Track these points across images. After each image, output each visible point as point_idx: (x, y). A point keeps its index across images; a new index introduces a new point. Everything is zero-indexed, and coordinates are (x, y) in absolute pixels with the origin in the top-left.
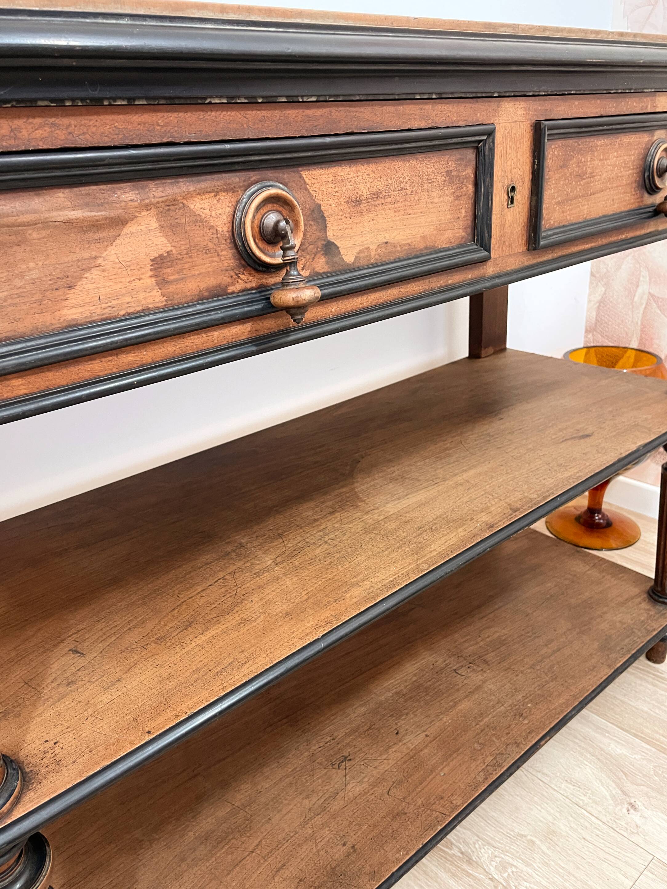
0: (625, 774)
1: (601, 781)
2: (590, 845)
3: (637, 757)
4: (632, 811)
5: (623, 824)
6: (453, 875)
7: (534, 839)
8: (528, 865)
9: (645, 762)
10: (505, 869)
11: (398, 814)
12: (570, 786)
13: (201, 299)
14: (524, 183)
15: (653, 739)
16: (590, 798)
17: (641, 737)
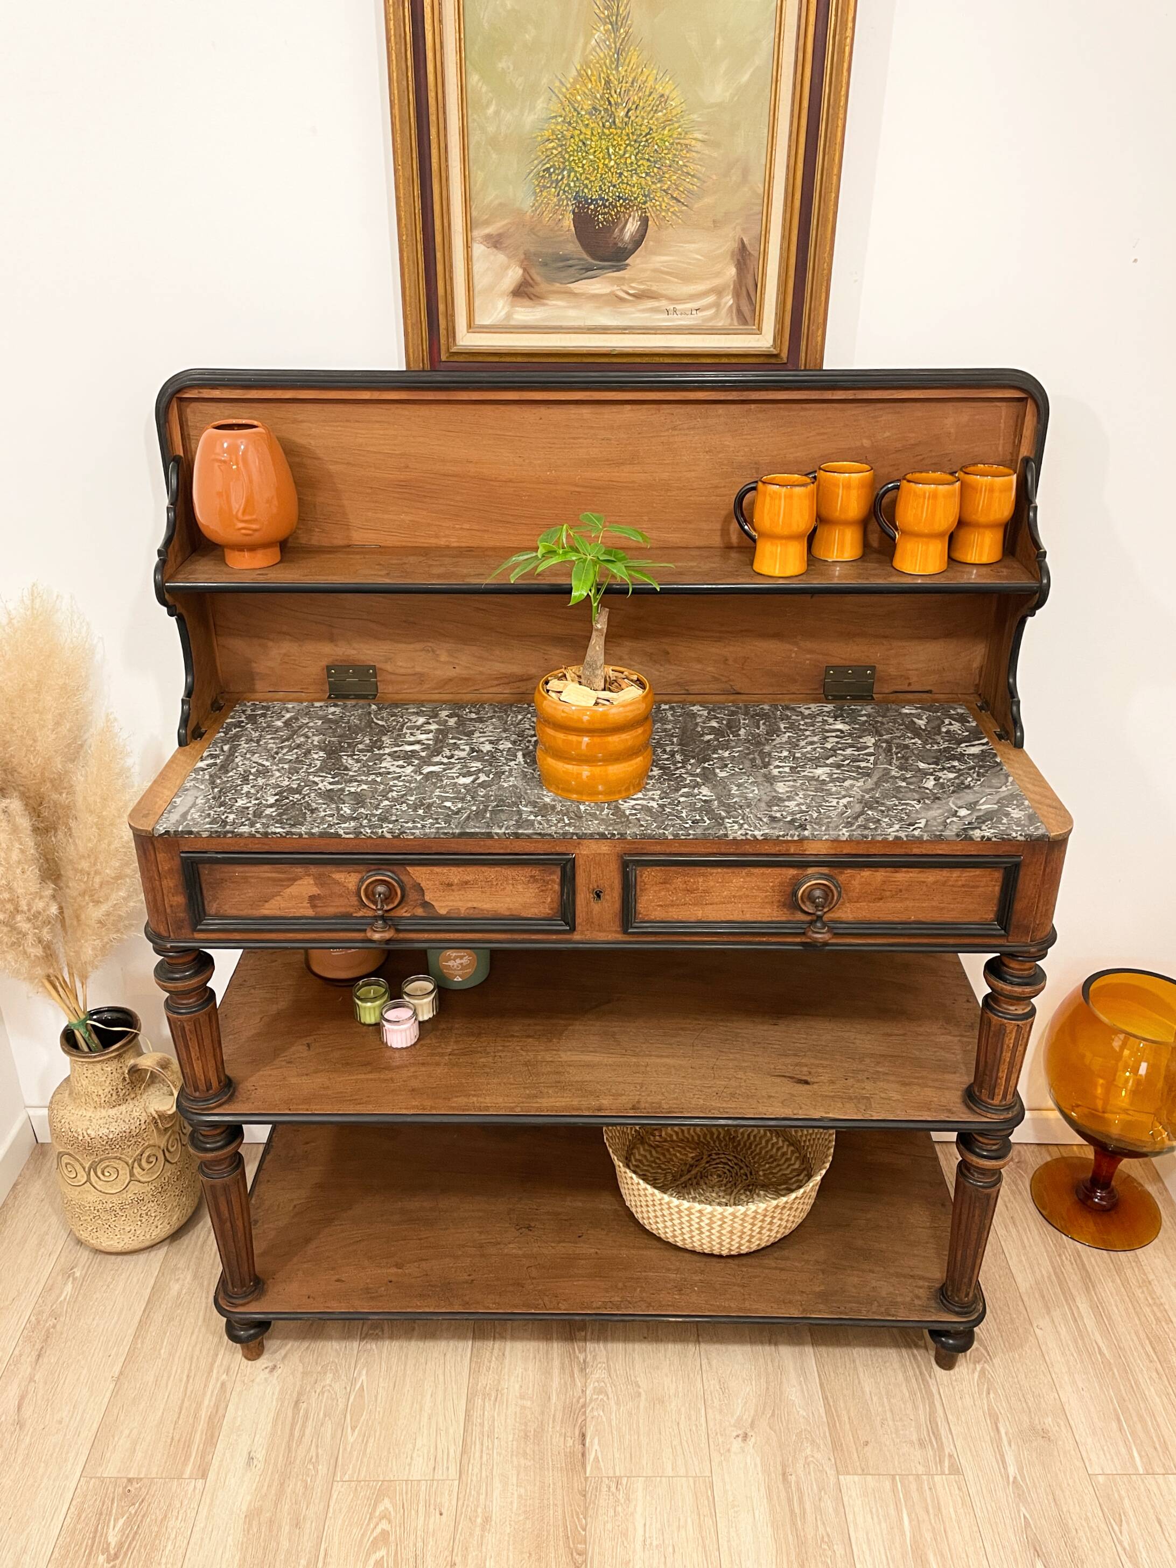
0: (773, 1415)
1: (746, 1403)
2: (676, 1431)
3: (801, 1412)
4: (740, 1439)
5: (720, 1440)
6: (562, 1367)
7: (643, 1394)
8: (618, 1403)
9: (801, 1420)
10: (600, 1392)
11: (518, 1284)
12: (718, 1387)
13: (335, 917)
14: (612, 889)
15: (836, 1411)
16: (720, 1405)
17: (829, 1404)
